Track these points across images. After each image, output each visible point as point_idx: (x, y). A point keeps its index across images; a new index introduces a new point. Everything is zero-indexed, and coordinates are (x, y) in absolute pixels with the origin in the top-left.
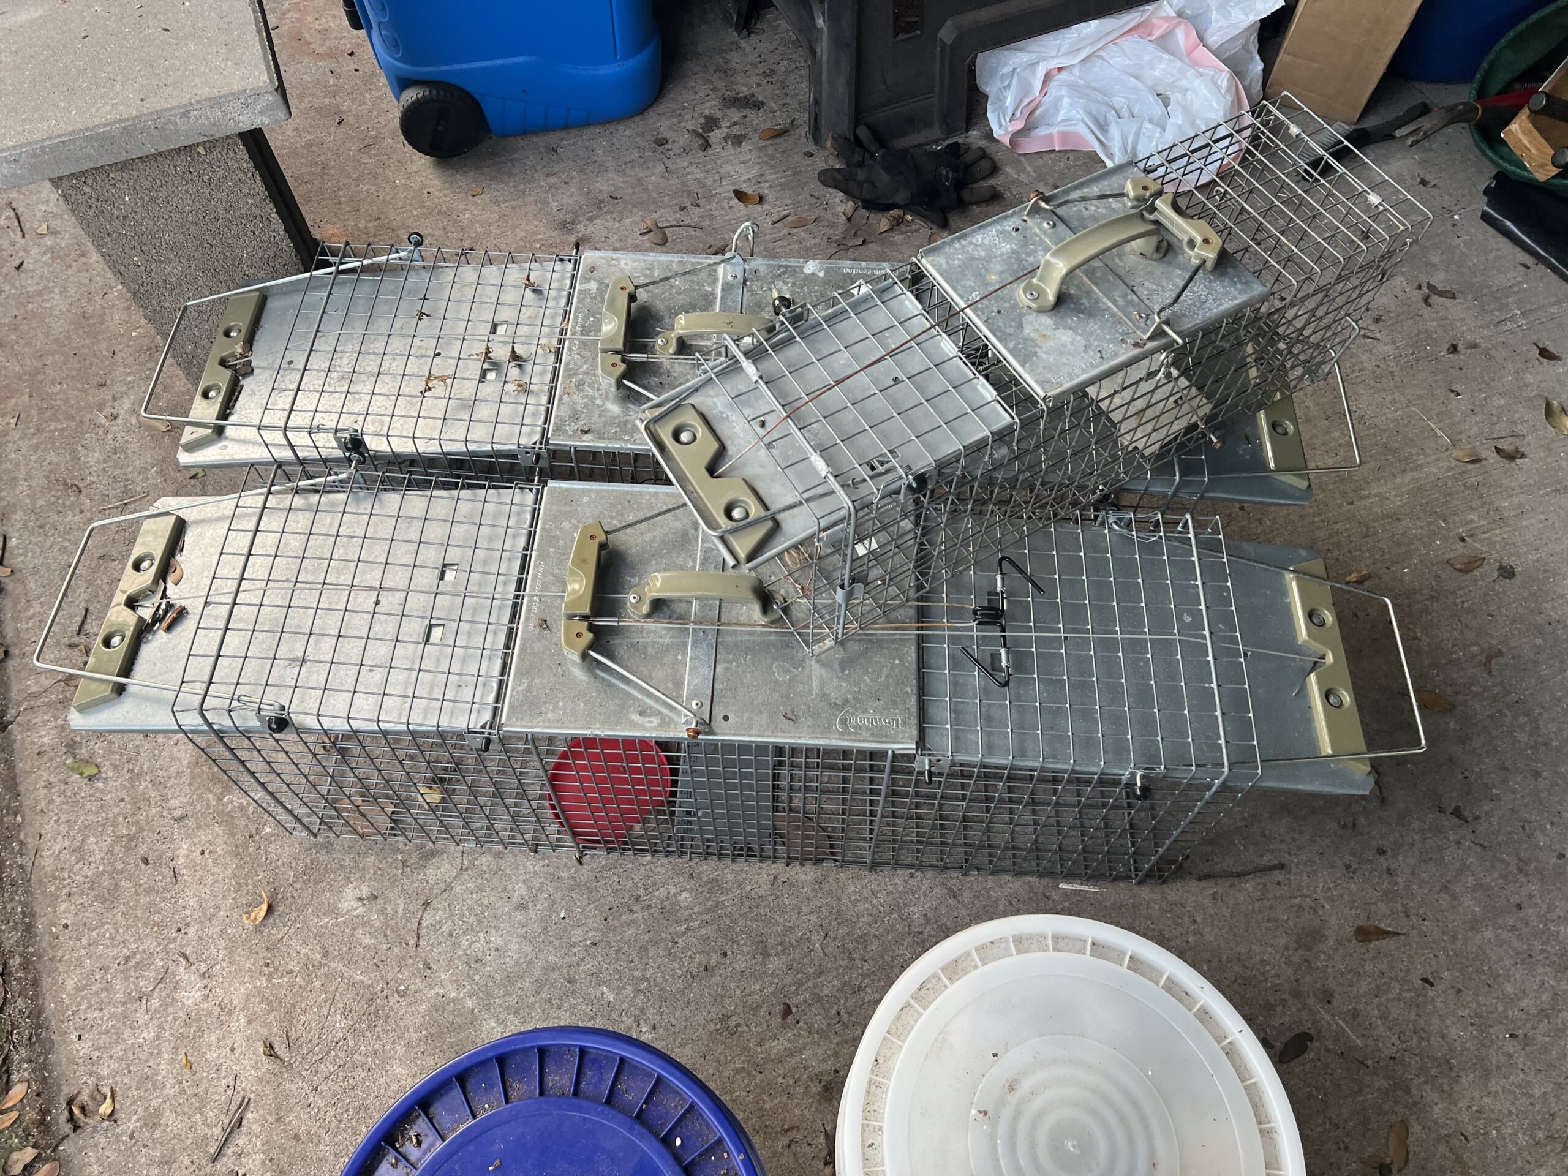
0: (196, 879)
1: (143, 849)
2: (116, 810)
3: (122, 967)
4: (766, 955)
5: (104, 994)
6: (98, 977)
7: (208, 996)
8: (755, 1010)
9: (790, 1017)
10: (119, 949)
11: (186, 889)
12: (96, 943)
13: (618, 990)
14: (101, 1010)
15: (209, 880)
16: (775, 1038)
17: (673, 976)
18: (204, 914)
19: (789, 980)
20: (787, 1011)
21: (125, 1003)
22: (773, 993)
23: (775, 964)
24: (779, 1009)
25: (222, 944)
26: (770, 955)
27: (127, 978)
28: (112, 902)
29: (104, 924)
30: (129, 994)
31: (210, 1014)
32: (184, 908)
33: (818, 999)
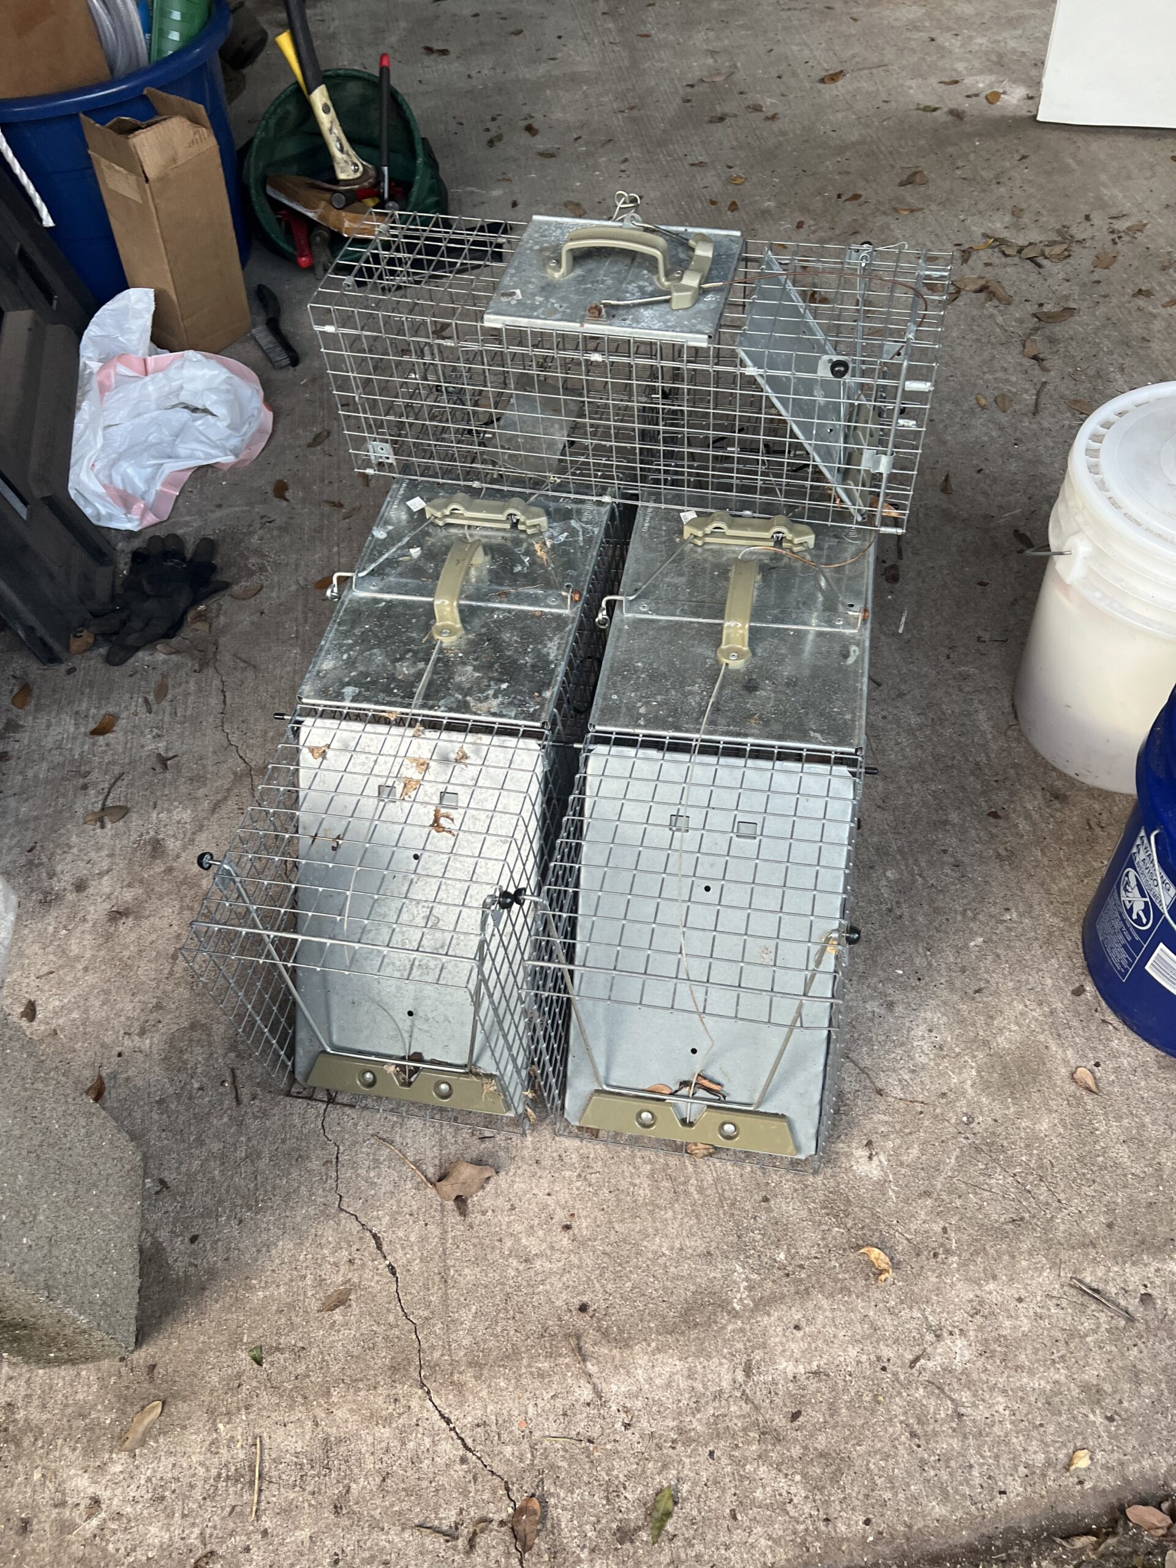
0: (825, 1348)
1: (780, 1421)
2: (724, 1461)
3: (922, 1442)
4: (946, 822)
5: (953, 1464)
6: (932, 1473)
7: (961, 1330)
8: (993, 836)
9: (1000, 813)
10: (900, 1447)
11: (836, 1362)
12: (891, 1480)
13: (973, 934)
14: (971, 1466)
15: (831, 1330)
16: (1016, 826)
17: (963, 891)
18: (870, 1336)
19: (968, 809)
20: (994, 815)
21: (965, 1437)
22: (980, 822)
23: (954, 817)
24: (992, 820)
25: (905, 1314)
26: (947, 820)
27: (935, 1434)
28: (842, 1459)
29: (868, 1469)
30: (954, 1430)
31: (980, 1328)
32: (859, 1362)
33: (984, 793)
